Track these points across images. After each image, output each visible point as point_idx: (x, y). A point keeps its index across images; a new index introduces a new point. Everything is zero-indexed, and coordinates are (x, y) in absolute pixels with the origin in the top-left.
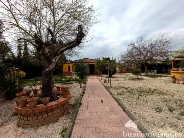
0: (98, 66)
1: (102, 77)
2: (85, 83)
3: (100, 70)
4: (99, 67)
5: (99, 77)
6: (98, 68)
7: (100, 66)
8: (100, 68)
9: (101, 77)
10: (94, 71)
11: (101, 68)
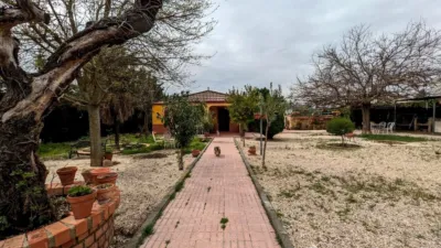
0: (235, 111)
3: (242, 120)
4: (237, 113)
5: (239, 139)
7: (240, 110)
8: (241, 115)
10: (230, 124)
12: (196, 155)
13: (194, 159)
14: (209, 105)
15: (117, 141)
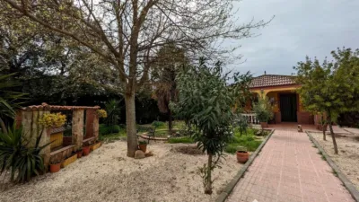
0: (312, 94)
1: (339, 136)
2: (244, 163)
3: (328, 109)
4: (317, 97)
5: (318, 136)
6: (314, 101)
7: (324, 91)
8: (327, 99)
9: (333, 135)
10: (298, 113)
11: (331, 101)
12: (243, 160)
13: (240, 167)
14: (267, 91)
15: (170, 127)
